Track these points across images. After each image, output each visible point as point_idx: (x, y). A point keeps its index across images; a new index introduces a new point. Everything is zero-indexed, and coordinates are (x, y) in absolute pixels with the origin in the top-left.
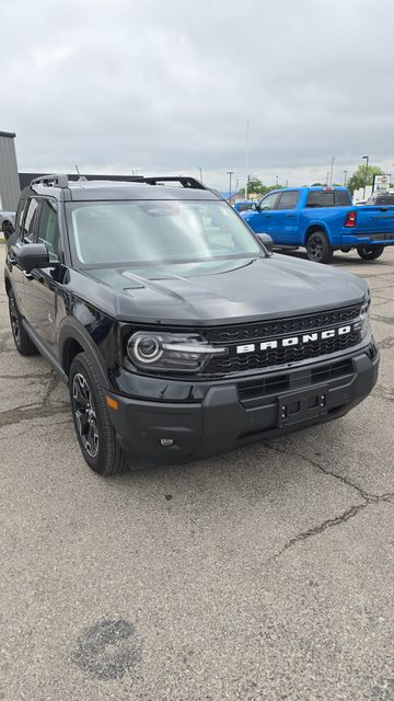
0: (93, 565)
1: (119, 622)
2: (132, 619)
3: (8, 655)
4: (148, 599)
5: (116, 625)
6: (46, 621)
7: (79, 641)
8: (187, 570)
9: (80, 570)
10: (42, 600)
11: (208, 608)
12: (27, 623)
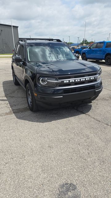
0: (58, 162)
1: (71, 184)
2: (75, 184)
3: (37, 192)
4: (79, 176)
5: (70, 185)
6: (47, 181)
7: (59, 190)
8: (90, 167)
9: (54, 163)
10: (44, 173)
11: (100, 182)
12: (41, 181)
